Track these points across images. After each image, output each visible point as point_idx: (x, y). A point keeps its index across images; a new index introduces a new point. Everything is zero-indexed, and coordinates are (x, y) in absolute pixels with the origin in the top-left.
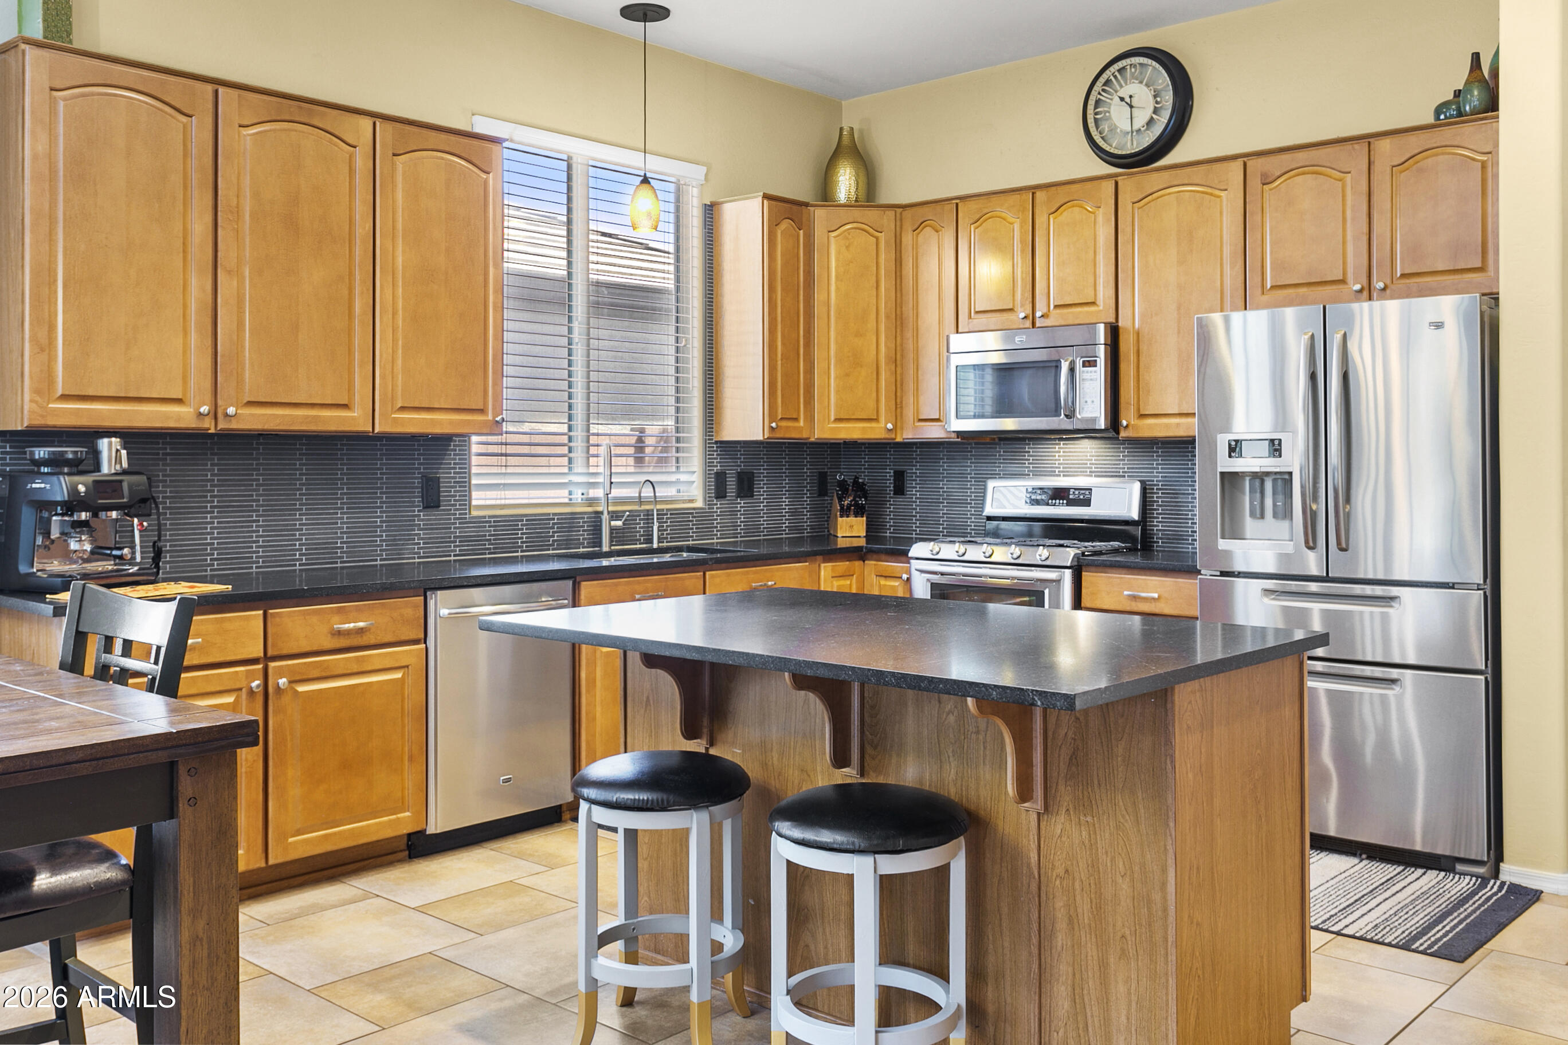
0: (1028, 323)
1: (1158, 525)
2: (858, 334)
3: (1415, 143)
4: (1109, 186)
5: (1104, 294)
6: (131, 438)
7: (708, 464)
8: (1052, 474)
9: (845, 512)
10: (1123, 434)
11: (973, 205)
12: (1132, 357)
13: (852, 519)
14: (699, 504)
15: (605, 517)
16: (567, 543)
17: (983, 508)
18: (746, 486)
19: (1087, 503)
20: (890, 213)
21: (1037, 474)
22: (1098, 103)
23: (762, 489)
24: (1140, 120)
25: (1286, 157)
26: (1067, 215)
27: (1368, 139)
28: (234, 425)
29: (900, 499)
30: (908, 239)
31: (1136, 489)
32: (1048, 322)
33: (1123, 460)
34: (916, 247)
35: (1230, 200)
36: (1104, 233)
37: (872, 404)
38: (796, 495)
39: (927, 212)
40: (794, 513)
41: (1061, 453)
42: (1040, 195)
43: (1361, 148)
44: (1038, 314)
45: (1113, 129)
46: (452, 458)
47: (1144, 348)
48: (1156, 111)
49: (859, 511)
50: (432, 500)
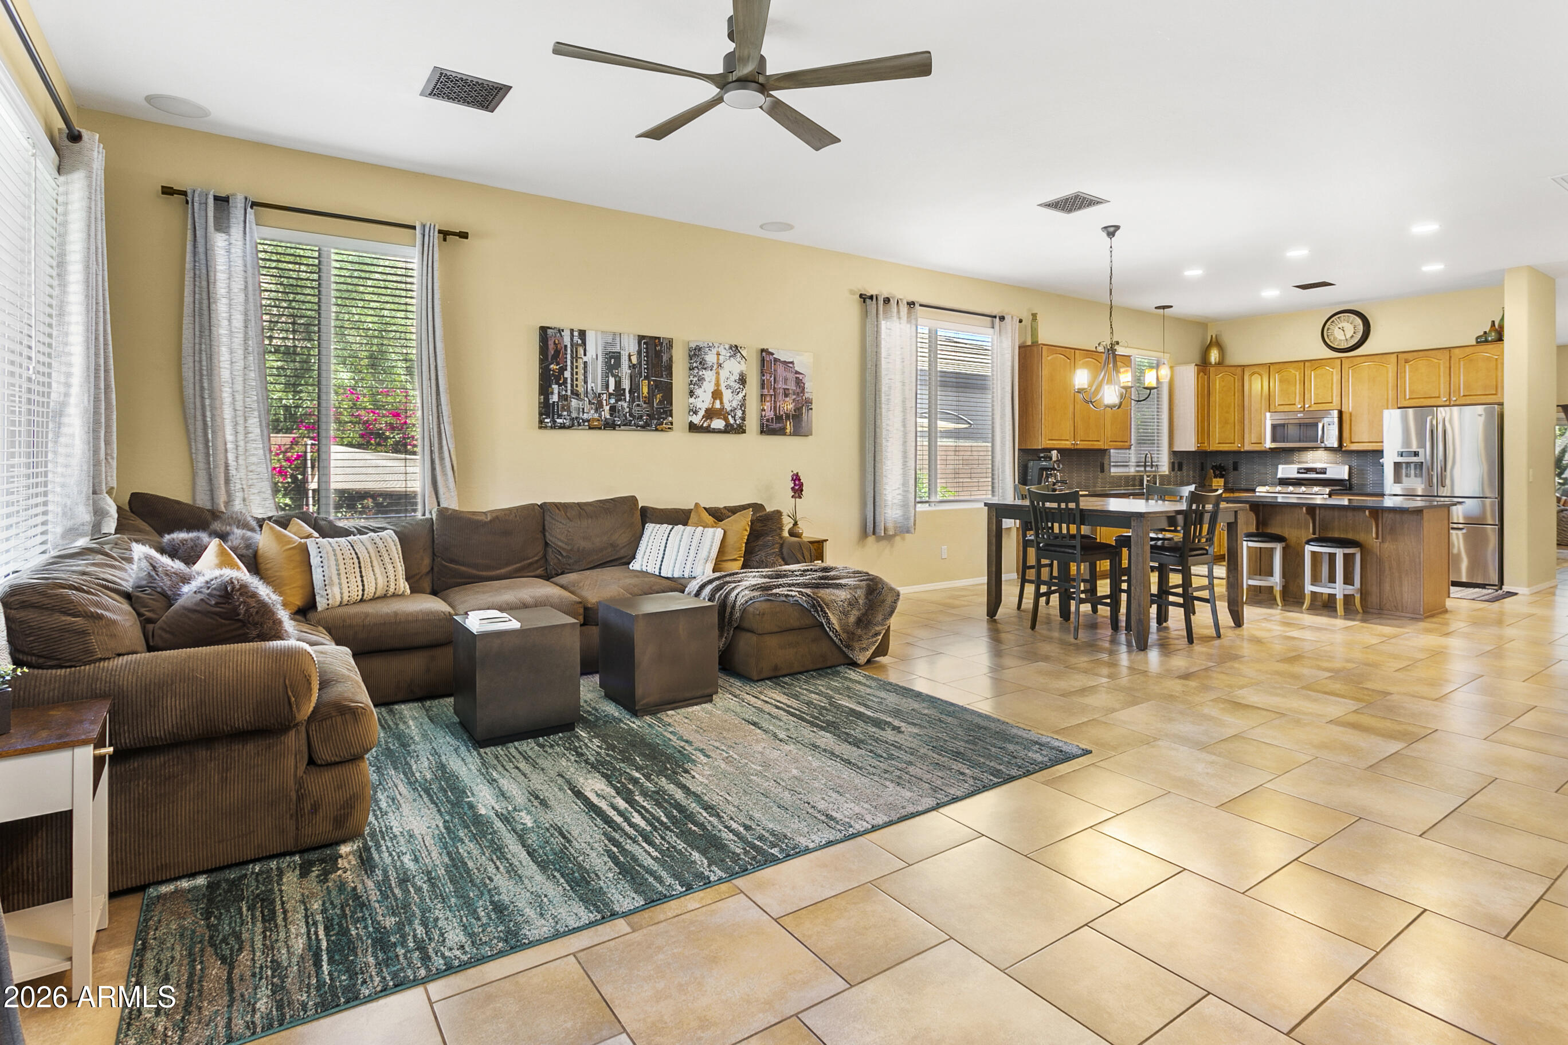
0: (1302, 409)
1: (1354, 481)
2: (1227, 412)
3: (1468, 350)
4: (1339, 361)
5: (1336, 400)
6: (1059, 450)
7: (1170, 459)
8: (1307, 462)
9: (1216, 477)
10: (1344, 449)
11: (1277, 366)
12: (1348, 422)
13: (1218, 479)
14: (1167, 473)
15: (1145, 477)
16: (1134, 485)
17: (1277, 475)
18: (1180, 469)
19: (1325, 473)
20: (1240, 368)
21: (1299, 462)
22: (1328, 329)
23: (1185, 468)
24: (1348, 336)
25: (1415, 354)
26: (1319, 371)
27: (1449, 349)
28: (1078, 447)
29: (1236, 472)
30: (1246, 378)
31: (1347, 468)
32: (1311, 409)
33: (1339, 457)
34: (1250, 381)
35: (1391, 368)
36: (1336, 378)
37: (1232, 437)
38: (1194, 471)
39: (1256, 369)
40: (1194, 477)
41: (1310, 455)
42: (1307, 363)
43: (1447, 352)
44: (1307, 406)
45: (1335, 339)
46: (1107, 457)
47: (1353, 418)
48: (1354, 333)
49: (1222, 476)
50: (1102, 471)
